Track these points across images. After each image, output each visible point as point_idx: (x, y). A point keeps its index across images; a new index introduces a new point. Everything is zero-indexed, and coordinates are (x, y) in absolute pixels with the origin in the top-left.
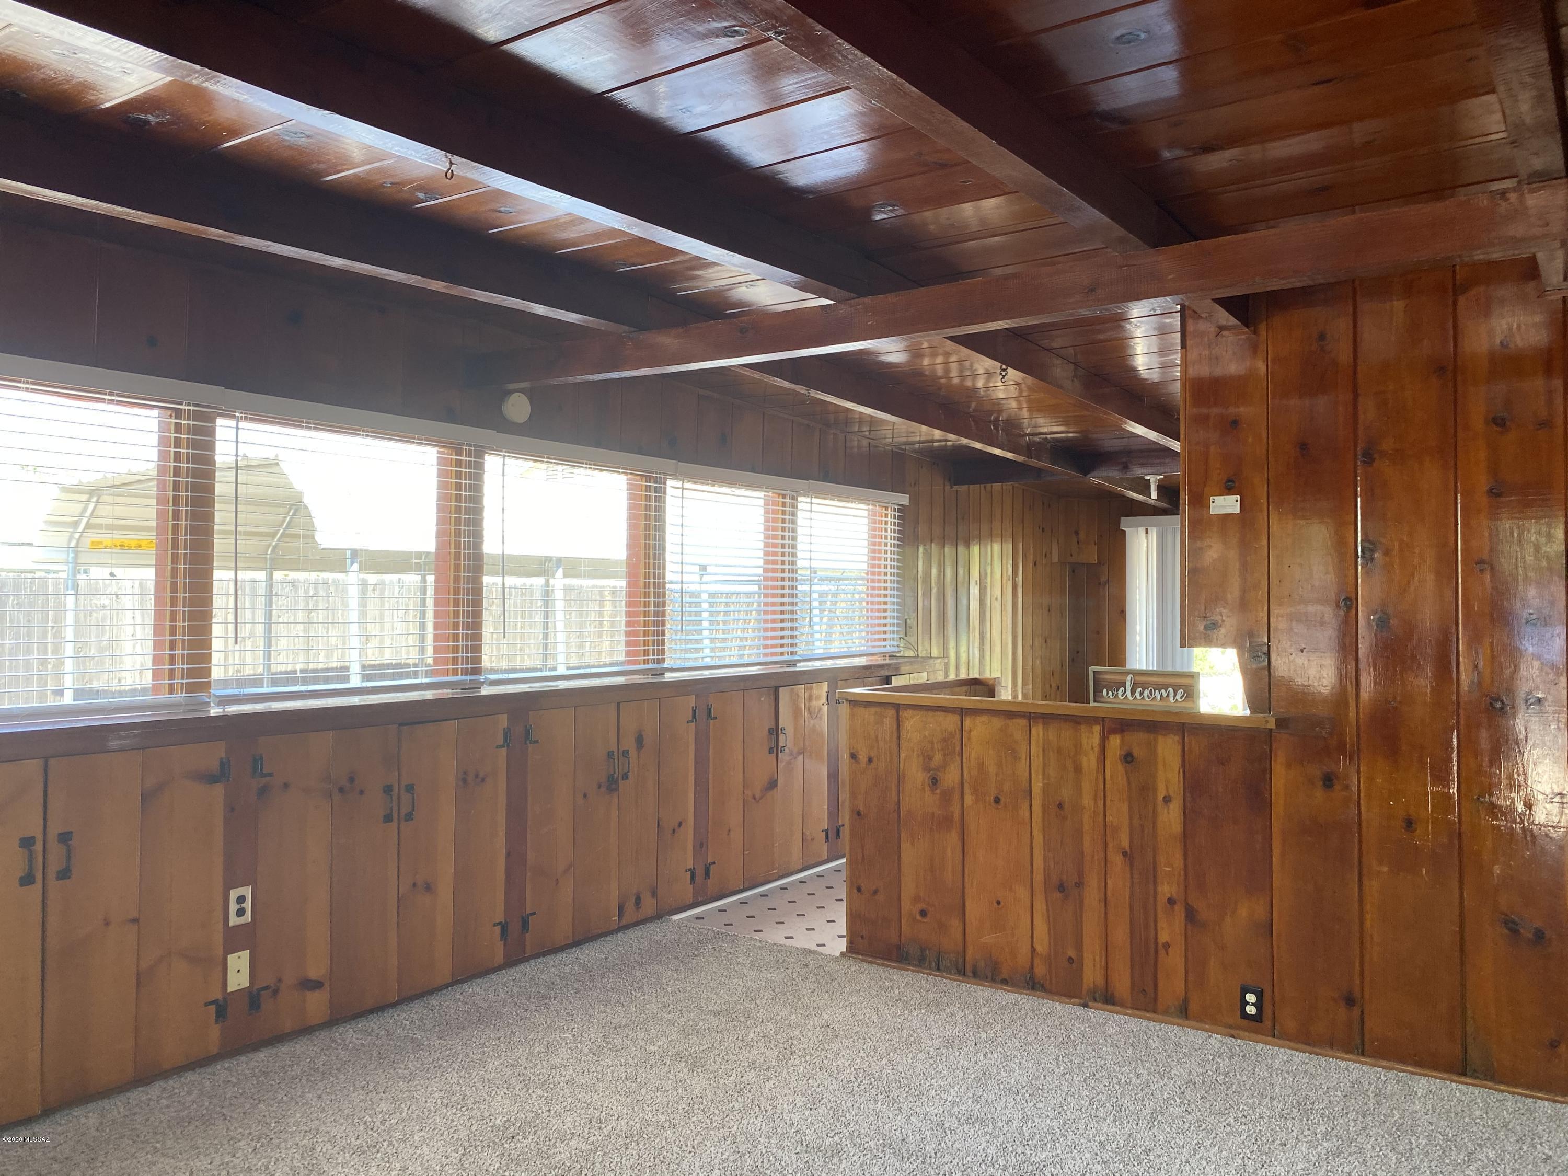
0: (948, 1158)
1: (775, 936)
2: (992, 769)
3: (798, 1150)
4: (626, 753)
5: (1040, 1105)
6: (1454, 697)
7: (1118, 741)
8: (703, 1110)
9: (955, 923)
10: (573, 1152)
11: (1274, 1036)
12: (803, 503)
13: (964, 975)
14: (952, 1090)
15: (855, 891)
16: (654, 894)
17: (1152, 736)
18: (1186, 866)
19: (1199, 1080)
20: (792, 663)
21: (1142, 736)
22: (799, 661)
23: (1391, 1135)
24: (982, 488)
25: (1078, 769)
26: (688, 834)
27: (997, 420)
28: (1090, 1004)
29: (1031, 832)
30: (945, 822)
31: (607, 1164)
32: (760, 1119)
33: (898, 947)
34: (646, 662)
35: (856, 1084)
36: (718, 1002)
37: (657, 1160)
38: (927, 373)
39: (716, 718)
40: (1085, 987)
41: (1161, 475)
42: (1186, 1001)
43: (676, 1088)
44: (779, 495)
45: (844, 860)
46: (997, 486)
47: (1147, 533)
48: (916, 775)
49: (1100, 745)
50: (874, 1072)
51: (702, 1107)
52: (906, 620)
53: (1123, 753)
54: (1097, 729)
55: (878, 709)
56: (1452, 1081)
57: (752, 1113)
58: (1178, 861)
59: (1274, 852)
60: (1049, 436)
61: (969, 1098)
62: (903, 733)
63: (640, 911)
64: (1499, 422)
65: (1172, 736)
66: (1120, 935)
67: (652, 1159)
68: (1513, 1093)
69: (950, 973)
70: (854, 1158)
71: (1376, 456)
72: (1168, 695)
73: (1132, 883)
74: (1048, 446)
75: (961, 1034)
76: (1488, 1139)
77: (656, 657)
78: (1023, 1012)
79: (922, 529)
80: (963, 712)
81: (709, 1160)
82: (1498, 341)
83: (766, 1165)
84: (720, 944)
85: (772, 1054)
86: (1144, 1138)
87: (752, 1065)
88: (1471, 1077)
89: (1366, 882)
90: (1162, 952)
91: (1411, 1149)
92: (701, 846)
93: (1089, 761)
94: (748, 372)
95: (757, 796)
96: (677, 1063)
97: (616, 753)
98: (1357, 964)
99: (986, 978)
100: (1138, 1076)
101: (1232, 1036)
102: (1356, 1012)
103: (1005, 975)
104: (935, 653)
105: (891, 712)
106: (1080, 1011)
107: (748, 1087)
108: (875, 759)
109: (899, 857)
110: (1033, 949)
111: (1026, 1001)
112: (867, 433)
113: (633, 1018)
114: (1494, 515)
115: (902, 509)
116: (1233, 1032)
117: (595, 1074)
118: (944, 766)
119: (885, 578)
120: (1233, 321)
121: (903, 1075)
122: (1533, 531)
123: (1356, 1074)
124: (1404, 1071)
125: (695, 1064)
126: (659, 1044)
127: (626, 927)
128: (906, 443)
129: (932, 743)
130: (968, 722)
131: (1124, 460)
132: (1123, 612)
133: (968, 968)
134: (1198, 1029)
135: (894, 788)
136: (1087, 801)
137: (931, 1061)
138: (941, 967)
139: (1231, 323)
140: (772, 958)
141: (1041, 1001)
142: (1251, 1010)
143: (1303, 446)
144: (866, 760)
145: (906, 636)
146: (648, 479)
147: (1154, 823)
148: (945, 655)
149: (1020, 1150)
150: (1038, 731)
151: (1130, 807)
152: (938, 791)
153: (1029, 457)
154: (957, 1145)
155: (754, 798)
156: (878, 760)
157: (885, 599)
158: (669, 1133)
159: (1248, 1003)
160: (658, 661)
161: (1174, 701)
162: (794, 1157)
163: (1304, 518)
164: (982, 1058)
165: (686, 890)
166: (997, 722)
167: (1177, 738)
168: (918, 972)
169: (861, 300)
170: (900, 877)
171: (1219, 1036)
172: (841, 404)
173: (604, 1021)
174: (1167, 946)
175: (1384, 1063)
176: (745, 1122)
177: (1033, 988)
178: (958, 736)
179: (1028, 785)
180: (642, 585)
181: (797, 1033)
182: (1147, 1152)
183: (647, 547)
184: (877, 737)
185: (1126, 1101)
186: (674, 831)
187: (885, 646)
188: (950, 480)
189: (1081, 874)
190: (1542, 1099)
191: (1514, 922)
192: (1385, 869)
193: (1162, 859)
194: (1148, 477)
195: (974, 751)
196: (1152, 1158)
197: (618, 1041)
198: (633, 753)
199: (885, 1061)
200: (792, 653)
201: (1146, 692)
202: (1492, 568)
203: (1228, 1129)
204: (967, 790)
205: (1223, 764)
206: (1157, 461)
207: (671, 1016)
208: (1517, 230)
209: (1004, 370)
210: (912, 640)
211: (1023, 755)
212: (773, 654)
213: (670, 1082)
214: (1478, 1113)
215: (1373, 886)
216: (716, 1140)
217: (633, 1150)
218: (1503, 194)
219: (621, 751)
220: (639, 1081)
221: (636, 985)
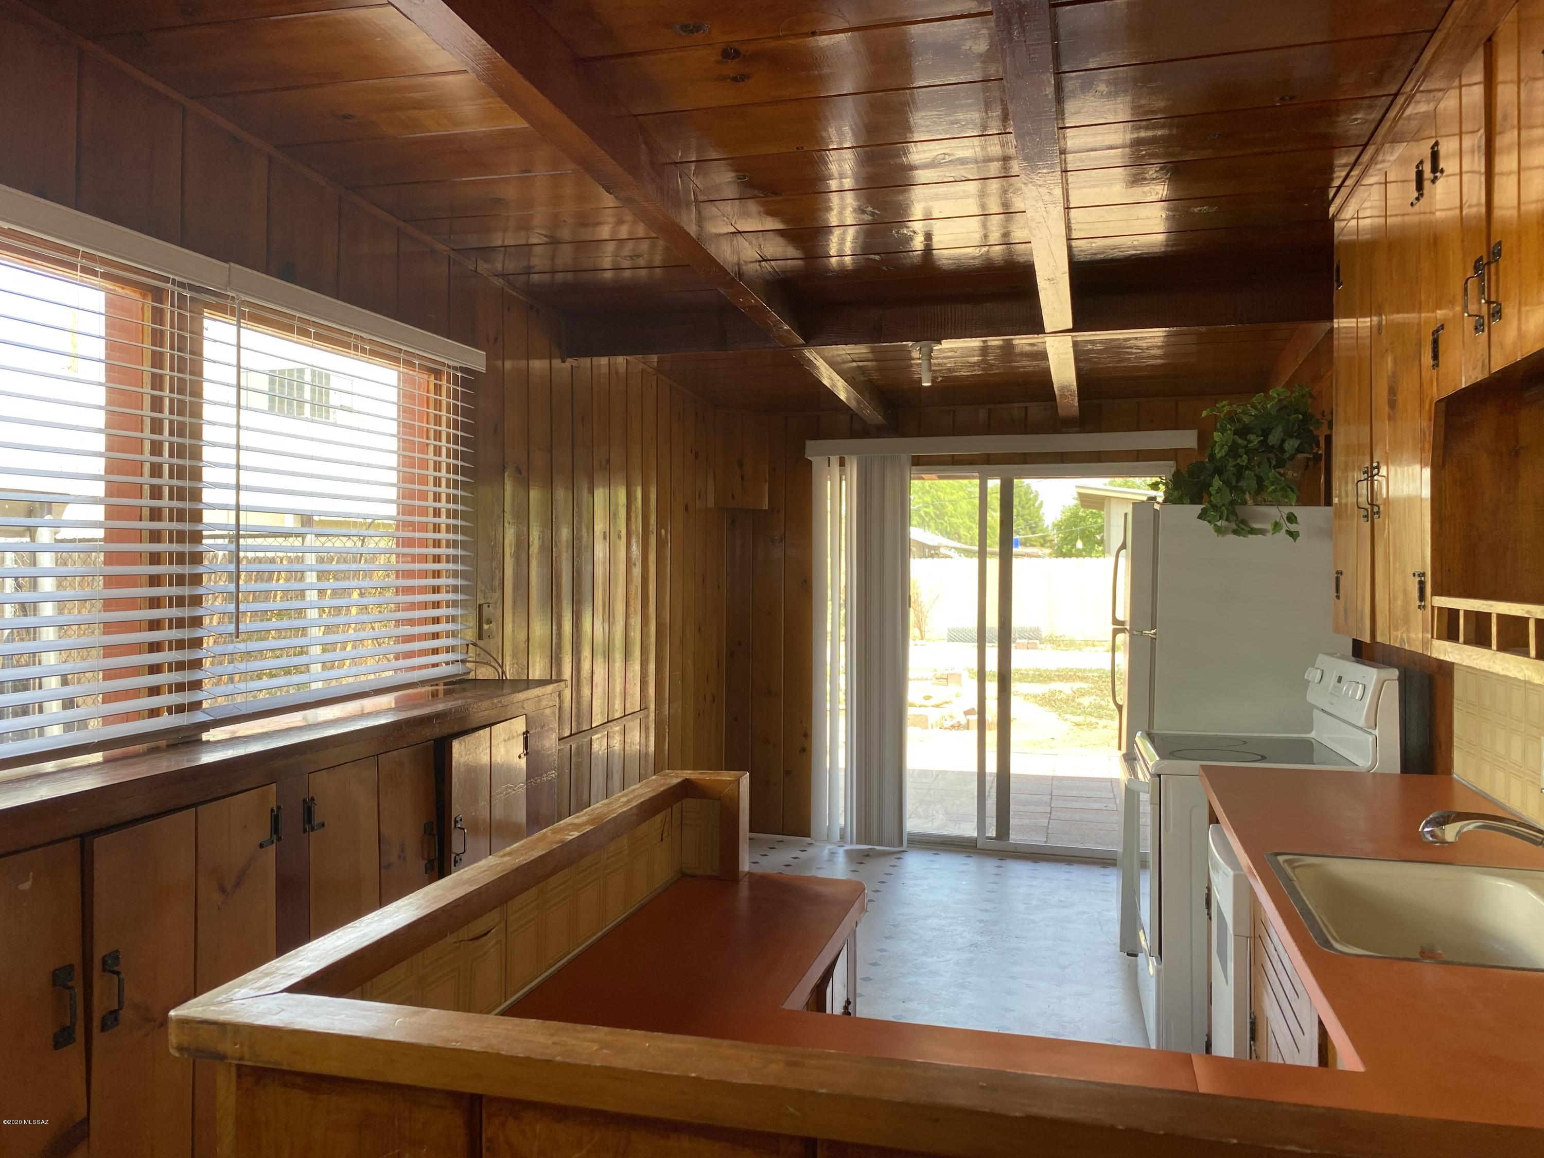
47: (842, 467)
52: (480, 606)
115: (471, 380)
145: (480, 640)
188: (561, 345)
210: (492, 645)
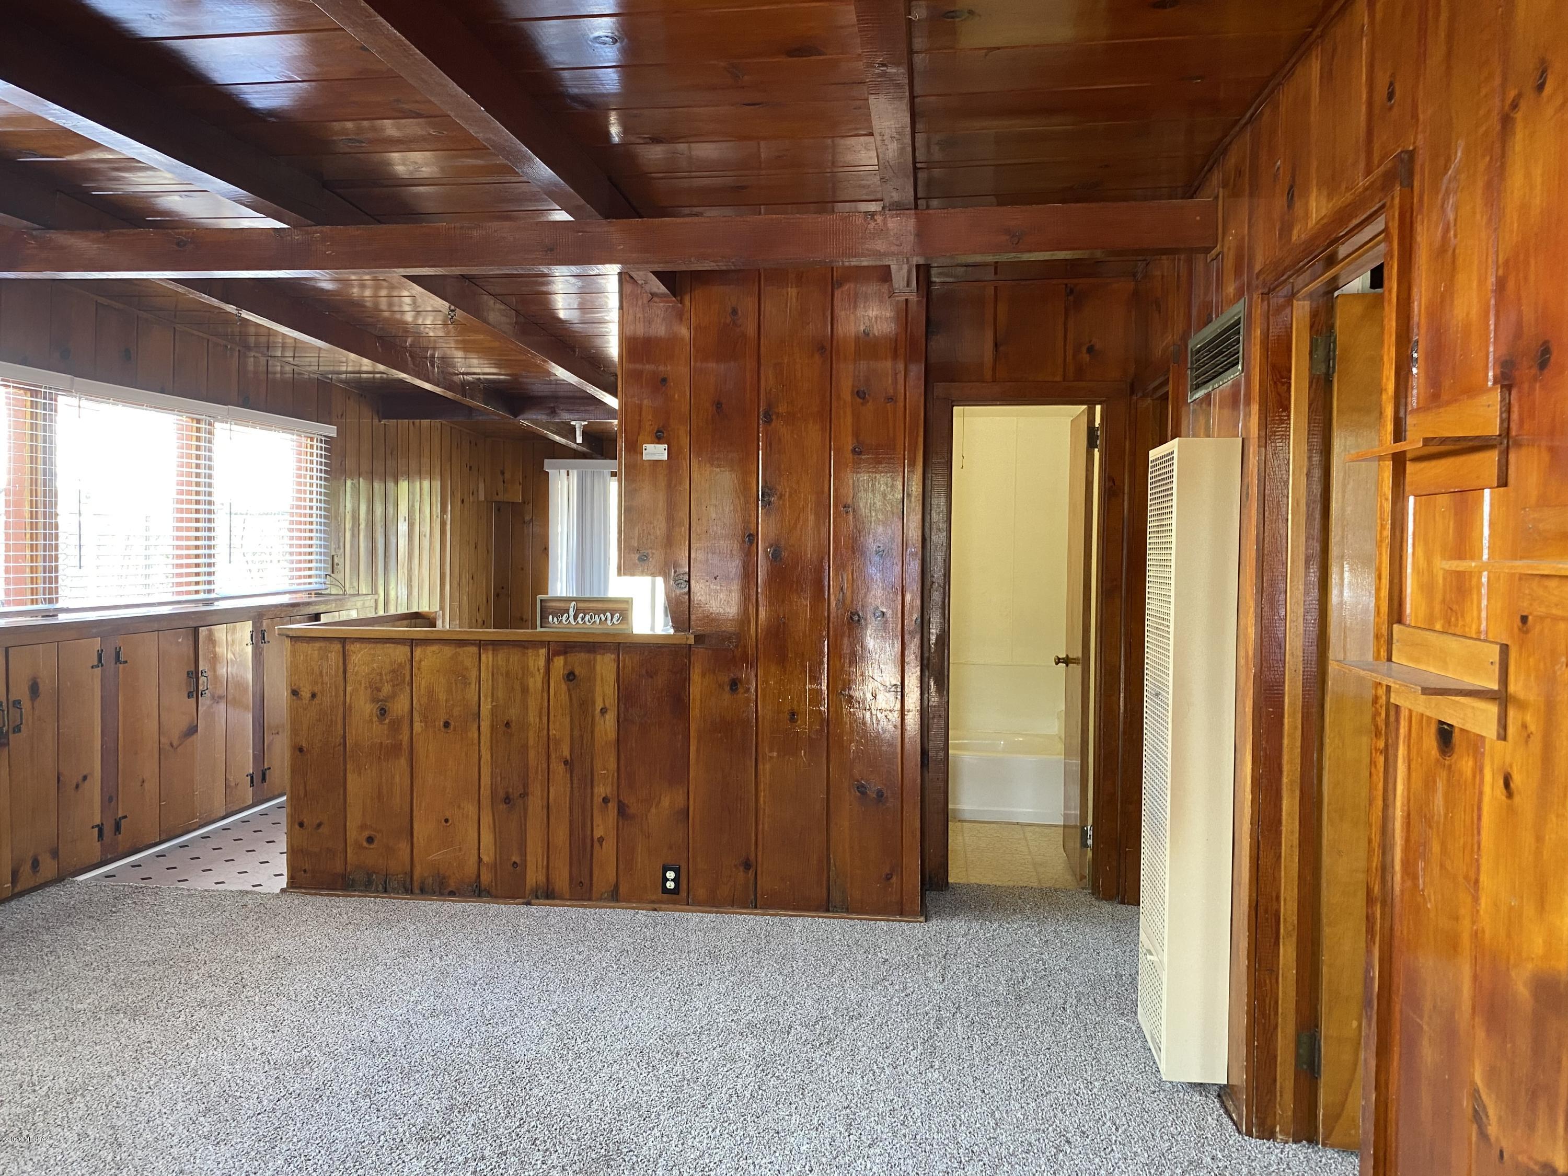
0: (417, 1048)
1: (206, 883)
2: (442, 696)
3: (266, 1069)
4: (17, 703)
5: (497, 990)
6: (826, 614)
7: (562, 662)
8: (154, 1053)
9: (404, 846)
10: (7, 1118)
11: (688, 904)
12: (221, 429)
13: (412, 892)
14: (413, 992)
15: (297, 827)
16: (55, 854)
17: (592, 656)
18: (618, 768)
19: (630, 948)
20: (209, 602)
21: (583, 656)
22: (217, 599)
23: (778, 964)
24: (411, 424)
25: (525, 690)
26: (94, 789)
27: (433, 356)
28: (533, 901)
29: (480, 751)
30: (394, 750)
31: (52, 1121)
32: (219, 1050)
33: (343, 876)
34: (33, 602)
35: (317, 1002)
36: (151, 953)
37: (110, 1107)
38: (368, 304)
39: (126, 662)
40: (528, 887)
41: (585, 420)
42: (617, 886)
43: (117, 1039)
44: (193, 419)
45: (285, 798)
46: (425, 422)
47: (568, 475)
48: (364, 707)
49: (545, 666)
50: (334, 989)
51: (152, 1051)
52: (333, 556)
53: (566, 672)
54: (543, 652)
55: (322, 644)
56: (819, 917)
57: (210, 1046)
58: (612, 765)
59: (691, 748)
60: (481, 377)
61: (431, 995)
62: (350, 668)
63: (38, 875)
64: (860, 394)
65: (609, 654)
66: (561, 835)
67: (104, 1107)
68: (861, 919)
69: (398, 893)
70: (326, 1065)
71: (774, 417)
72: (606, 619)
73: (572, 788)
74: (482, 386)
75: (415, 944)
76: (845, 954)
77: (47, 596)
78: (471, 917)
79: (350, 463)
80: (412, 643)
81: (170, 1096)
82: (862, 328)
83: (234, 1088)
84: (141, 897)
85: (222, 992)
86: (589, 1001)
87: (202, 1004)
88: (833, 912)
89: (760, 766)
90: (596, 845)
91: (793, 971)
92: (109, 799)
93: (535, 682)
94: (172, 286)
95: (175, 744)
96: (114, 1016)
97: (4, 704)
98: (753, 835)
99: (434, 893)
100: (580, 954)
101: (655, 910)
102: (751, 873)
103: (452, 887)
104: (364, 590)
105: (337, 647)
106: (523, 909)
107: (201, 1025)
108: (319, 695)
109: (345, 789)
110: (480, 859)
111: (472, 907)
112: (291, 359)
113: (50, 982)
114: (856, 467)
115: (329, 441)
116: (656, 906)
117: (16, 1042)
118: (393, 696)
119: (311, 512)
120: (663, 289)
121: (363, 987)
122: (883, 482)
123: (751, 923)
124: (785, 915)
125: (135, 1013)
126: (88, 1001)
127: (21, 894)
128: (333, 373)
129: (381, 674)
130: (418, 652)
131: (552, 405)
132: (546, 549)
133: (416, 885)
134: (627, 908)
135: (340, 722)
136: (533, 718)
137: (390, 971)
138: (388, 889)
139: (660, 291)
140: (204, 903)
141: (487, 905)
142: (670, 885)
143: (718, 405)
144: (309, 695)
145: (333, 572)
146: (35, 394)
147: (592, 732)
148: (374, 591)
149: (483, 1029)
150: (487, 657)
151: (572, 720)
152: (387, 721)
153: (464, 395)
154: (424, 1036)
155: (172, 745)
156: (323, 695)
157: (311, 535)
158: (118, 1080)
159: (668, 880)
160: (51, 601)
161: (612, 623)
162: (263, 1077)
163: (719, 466)
164: (438, 961)
165: (93, 847)
166: (448, 651)
167: (613, 656)
168: (365, 896)
169: (318, 228)
170: (345, 808)
171: (644, 912)
172: (274, 328)
173: (14, 990)
174: (601, 840)
175: (771, 912)
176: (204, 1055)
177: (479, 896)
178: (408, 667)
179: (477, 708)
180: (27, 515)
181: (246, 967)
182: (593, 1010)
183: (34, 471)
184: (321, 672)
185: (571, 975)
186: (77, 786)
187: (310, 584)
188: (378, 413)
189: (525, 786)
190: (880, 920)
191: (863, 786)
192: (775, 754)
193: (598, 764)
194: (573, 423)
195: (422, 682)
196: (597, 1014)
197: (37, 1007)
198: (26, 704)
199: (343, 978)
200: (209, 591)
201: (588, 617)
202: (854, 511)
203: (657, 981)
204: (416, 717)
205: (652, 677)
206: (582, 408)
207: (96, 973)
208: (880, 245)
209: (452, 311)
210: (339, 576)
211: (474, 680)
212: (188, 593)
213: (109, 1035)
214: (838, 937)
215: (766, 768)
216: (174, 1077)
217: (79, 1102)
218: (873, 214)
219: (11, 700)
220: (71, 1039)
221: (46, 950)
